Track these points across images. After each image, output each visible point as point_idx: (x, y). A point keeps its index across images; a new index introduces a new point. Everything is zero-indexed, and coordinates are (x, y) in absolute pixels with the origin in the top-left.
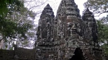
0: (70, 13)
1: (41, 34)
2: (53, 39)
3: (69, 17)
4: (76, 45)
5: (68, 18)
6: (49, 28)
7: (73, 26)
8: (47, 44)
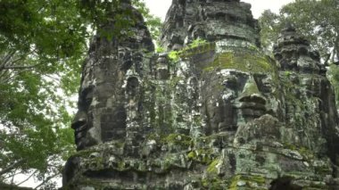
0: (223, 32)
1: (97, 123)
2: (153, 142)
3: (223, 47)
4: (270, 166)
5: (219, 50)
6: (133, 95)
7: (247, 85)
8: (127, 165)
